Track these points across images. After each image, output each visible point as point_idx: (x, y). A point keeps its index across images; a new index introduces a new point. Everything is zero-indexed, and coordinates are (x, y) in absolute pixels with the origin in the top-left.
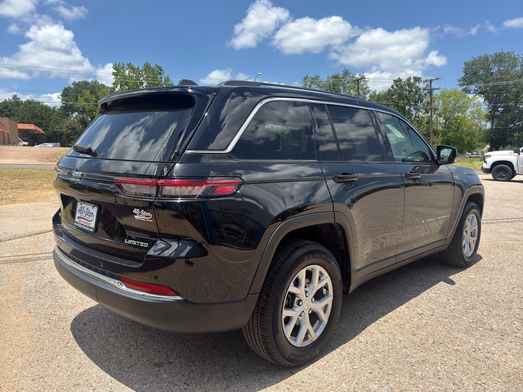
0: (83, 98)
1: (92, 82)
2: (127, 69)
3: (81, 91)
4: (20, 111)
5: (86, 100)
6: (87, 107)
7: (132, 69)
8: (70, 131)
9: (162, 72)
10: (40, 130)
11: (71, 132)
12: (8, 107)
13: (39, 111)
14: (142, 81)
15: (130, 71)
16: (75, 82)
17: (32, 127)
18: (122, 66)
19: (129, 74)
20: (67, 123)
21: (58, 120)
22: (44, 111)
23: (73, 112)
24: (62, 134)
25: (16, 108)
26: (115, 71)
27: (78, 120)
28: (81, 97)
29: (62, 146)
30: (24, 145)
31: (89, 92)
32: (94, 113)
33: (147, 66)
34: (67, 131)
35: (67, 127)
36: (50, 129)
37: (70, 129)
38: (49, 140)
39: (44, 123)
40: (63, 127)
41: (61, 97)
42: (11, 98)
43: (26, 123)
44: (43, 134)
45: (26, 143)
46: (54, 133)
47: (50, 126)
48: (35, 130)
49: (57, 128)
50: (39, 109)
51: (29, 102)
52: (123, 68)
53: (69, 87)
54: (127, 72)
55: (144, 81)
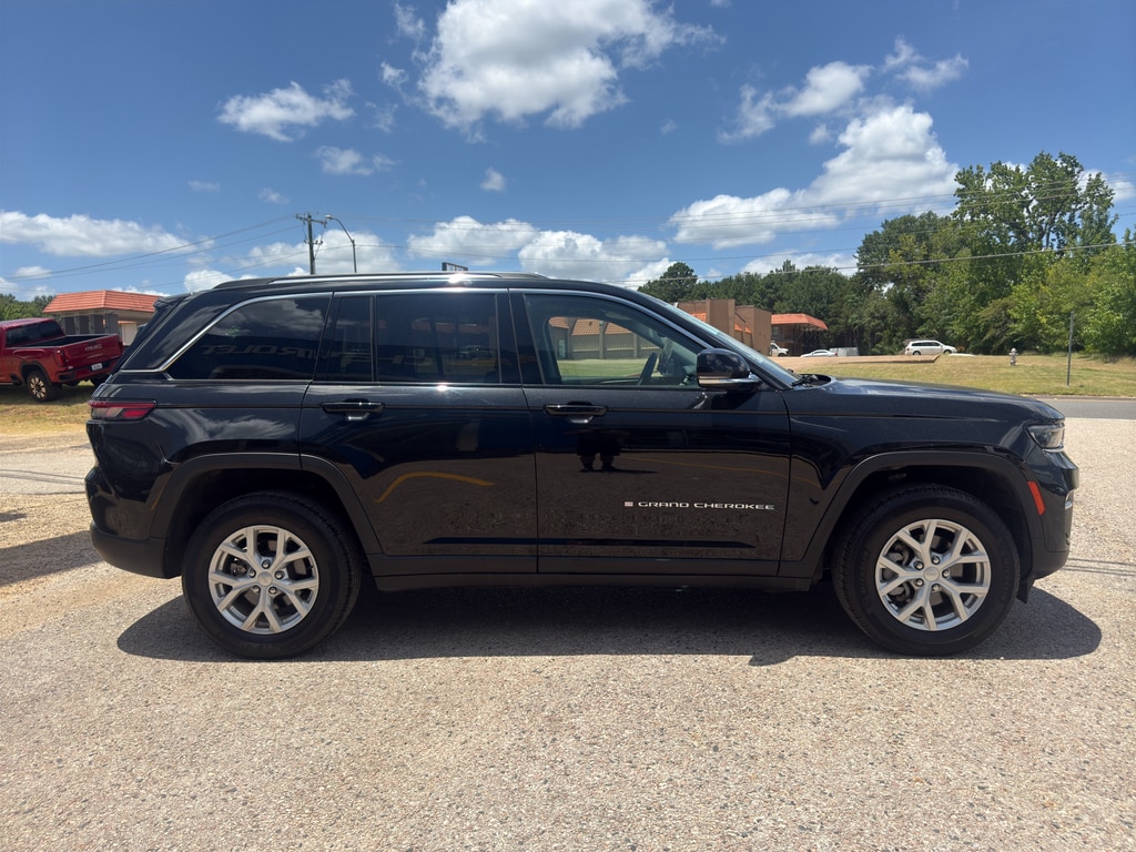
0: (899, 252)
1: (921, 217)
2: (989, 176)
3: (897, 237)
4: (792, 290)
5: (905, 256)
6: (906, 270)
7: (1002, 175)
8: (877, 321)
9: (1077, 170)
10: (820, 324)
11: (878, 325)
12: (773, 284)
13: (825, 286)
14: (1027, 196)
15: (995, 181)
16: (886, 221)
17: (801, 319)
18: (975, 172)
19: (994, 186)
20: (871, 305)
21: (857, 301)
22: (833, 285)
23: (884, 281)
24: (862, 329)
25: (787, 284)
26: (962, 187)
27: (890, 300)
28: (896, 250)
29: (861, 353)
30: (781, 355)
31: (913, 237)
32: (921, 281)
33: (1042, 163)
34: (869, 322)
35: (872, 315)
36: (841, 321)
37: (877, 318)
38: (838, 342)
39: (833, 310)
40: (862, 317)
41: (857, 255)
42: (781, 268)
43: (800, 312)
44: (825, 331)
45: (784, 351)
46: (848, 328)
47: (842, 315)
48: (808, 324)
49: (853, 318)
50: (825, 282)
51: (810, 272)
52: (978, 176)
53: (876, 233)
54: (988, 184)
55: (1031, 198)
